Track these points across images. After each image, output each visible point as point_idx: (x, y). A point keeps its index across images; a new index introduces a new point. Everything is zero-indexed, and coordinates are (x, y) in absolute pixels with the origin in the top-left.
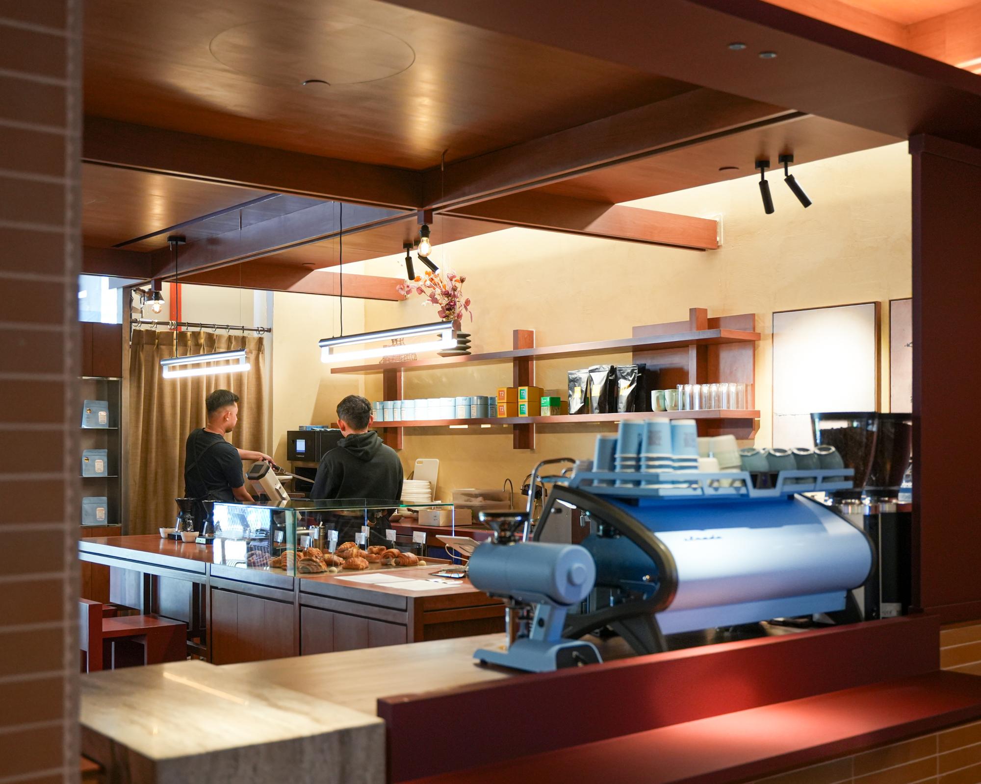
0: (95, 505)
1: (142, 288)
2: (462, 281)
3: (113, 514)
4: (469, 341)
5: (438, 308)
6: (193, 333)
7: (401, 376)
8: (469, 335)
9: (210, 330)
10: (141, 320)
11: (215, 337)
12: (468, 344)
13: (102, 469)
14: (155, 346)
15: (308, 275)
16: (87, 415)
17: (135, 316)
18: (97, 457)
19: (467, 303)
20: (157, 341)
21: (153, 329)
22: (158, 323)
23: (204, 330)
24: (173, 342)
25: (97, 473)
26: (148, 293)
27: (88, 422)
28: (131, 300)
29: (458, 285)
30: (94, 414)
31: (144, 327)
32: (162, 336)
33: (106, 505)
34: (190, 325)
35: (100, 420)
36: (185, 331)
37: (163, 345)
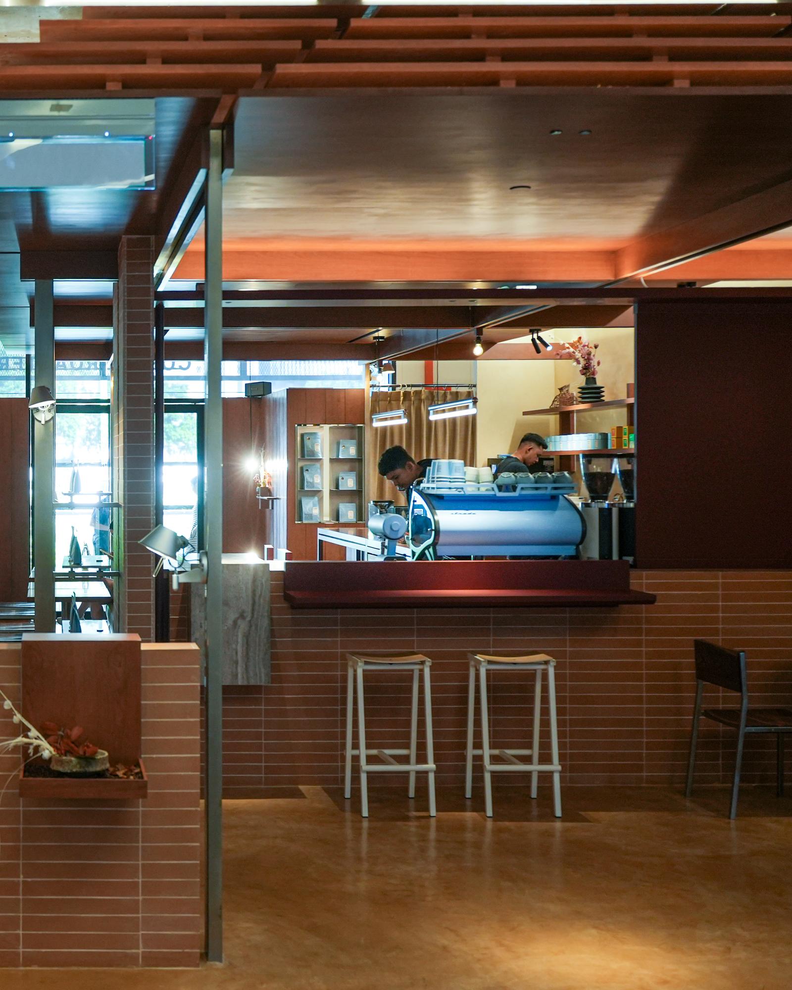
0: (348, 509)
2: (596, 347)
3: (358, 515)
4: (603, 392)
5: (580, 367)
6: (416, 392)
7: (573, 417)
8: (603, 387)
10: (378, 384)
12: (602, 394)
13: (352, 485)
14: (388, 401)
15: (492, 348)
16: (343, 450)
18: (349, 477)
19: (599, 363)
20: (389, 399)
21: (386, 391)
23: (424, 389)
24: (400, 398)
25: (349, 488)
27: (343, 454)
29: (593, 351)
30: (348, 449)
31: (380, 390)
32: (392, 395)
34: (413, 386)
35: (350, 452)
36: (410, 391)
37: (394, 401)
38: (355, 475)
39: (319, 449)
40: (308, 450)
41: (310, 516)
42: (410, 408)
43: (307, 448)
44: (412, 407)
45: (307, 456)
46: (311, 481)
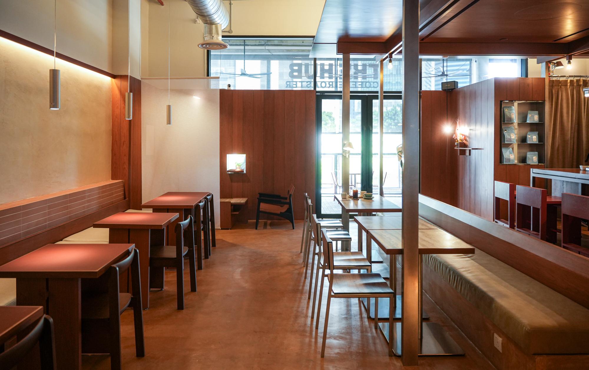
0: (533, 155)
1: (553, 62)
3: (541, 159)
6: (577, 80)
9: (584, 78)
10: (553, 76)
11: (587, 81)
13: (536, 140)
14: (559, 87)
16: (530, 117)
17: (551, 74)
18: (534, 135)
20: (560, 84)
21: (558, 79)
22: (561, 76)
23: (582, 78)
24: (568, 84)
25: (534, 142)
26: (556, 63)
27: (530, 120)
28: (549, 67)
30: (533, 116)
31: (554, 79)
32: (562, 82)
33: (537, 155)
34: (575, 76)
35: (535, 119)
36: (573, 79)
37: (563, 86)
38: (537, 134)
39: (514, 117)
40: (508, 117)
41: (509, 160)
42: (573, 90)
43: (507, 116)
44: (574, 90)
45: (506, 121)
46: (509, 137)
